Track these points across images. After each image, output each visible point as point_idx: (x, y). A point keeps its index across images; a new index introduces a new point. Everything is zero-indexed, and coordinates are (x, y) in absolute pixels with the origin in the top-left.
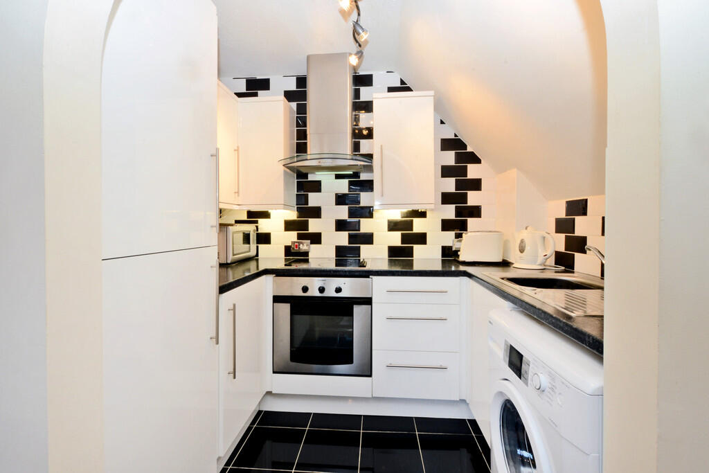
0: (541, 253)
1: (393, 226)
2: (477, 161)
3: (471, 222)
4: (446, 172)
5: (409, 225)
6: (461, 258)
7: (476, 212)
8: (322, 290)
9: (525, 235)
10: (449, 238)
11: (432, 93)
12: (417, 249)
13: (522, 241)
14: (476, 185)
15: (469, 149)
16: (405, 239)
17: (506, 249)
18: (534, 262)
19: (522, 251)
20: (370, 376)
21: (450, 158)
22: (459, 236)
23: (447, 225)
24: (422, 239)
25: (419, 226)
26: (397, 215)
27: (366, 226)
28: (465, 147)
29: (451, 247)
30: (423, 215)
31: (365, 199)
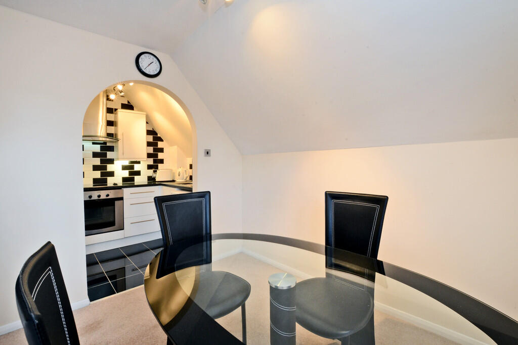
0: (185, 176)
1: (124, 168)
2: (162, 141)
3: (160, 165)
4: (149, 144)
5: (132, 167)
6: (157, 180)
7: (162, 161)
8: (99, 196)
9: (180, 170)
10: (150, 173)
11: (145, 113)
12: (136, 178)
13: (179, 172)
14: (161, 150)
15: (159, 135)
16: (131, 173)
17: (174, 176)
18: (183, 179)
19: (179, 176)
20: (123, 229)
21: (151, 138)
22: (155, 172)
23: (150, 167)
24: (138, 173)
25: (137, 167)
26: (127, 163)
27: (110, 168)
28: (157, 134)
29: (152, 176)
30: (139, 163)
31: (110, 155)
